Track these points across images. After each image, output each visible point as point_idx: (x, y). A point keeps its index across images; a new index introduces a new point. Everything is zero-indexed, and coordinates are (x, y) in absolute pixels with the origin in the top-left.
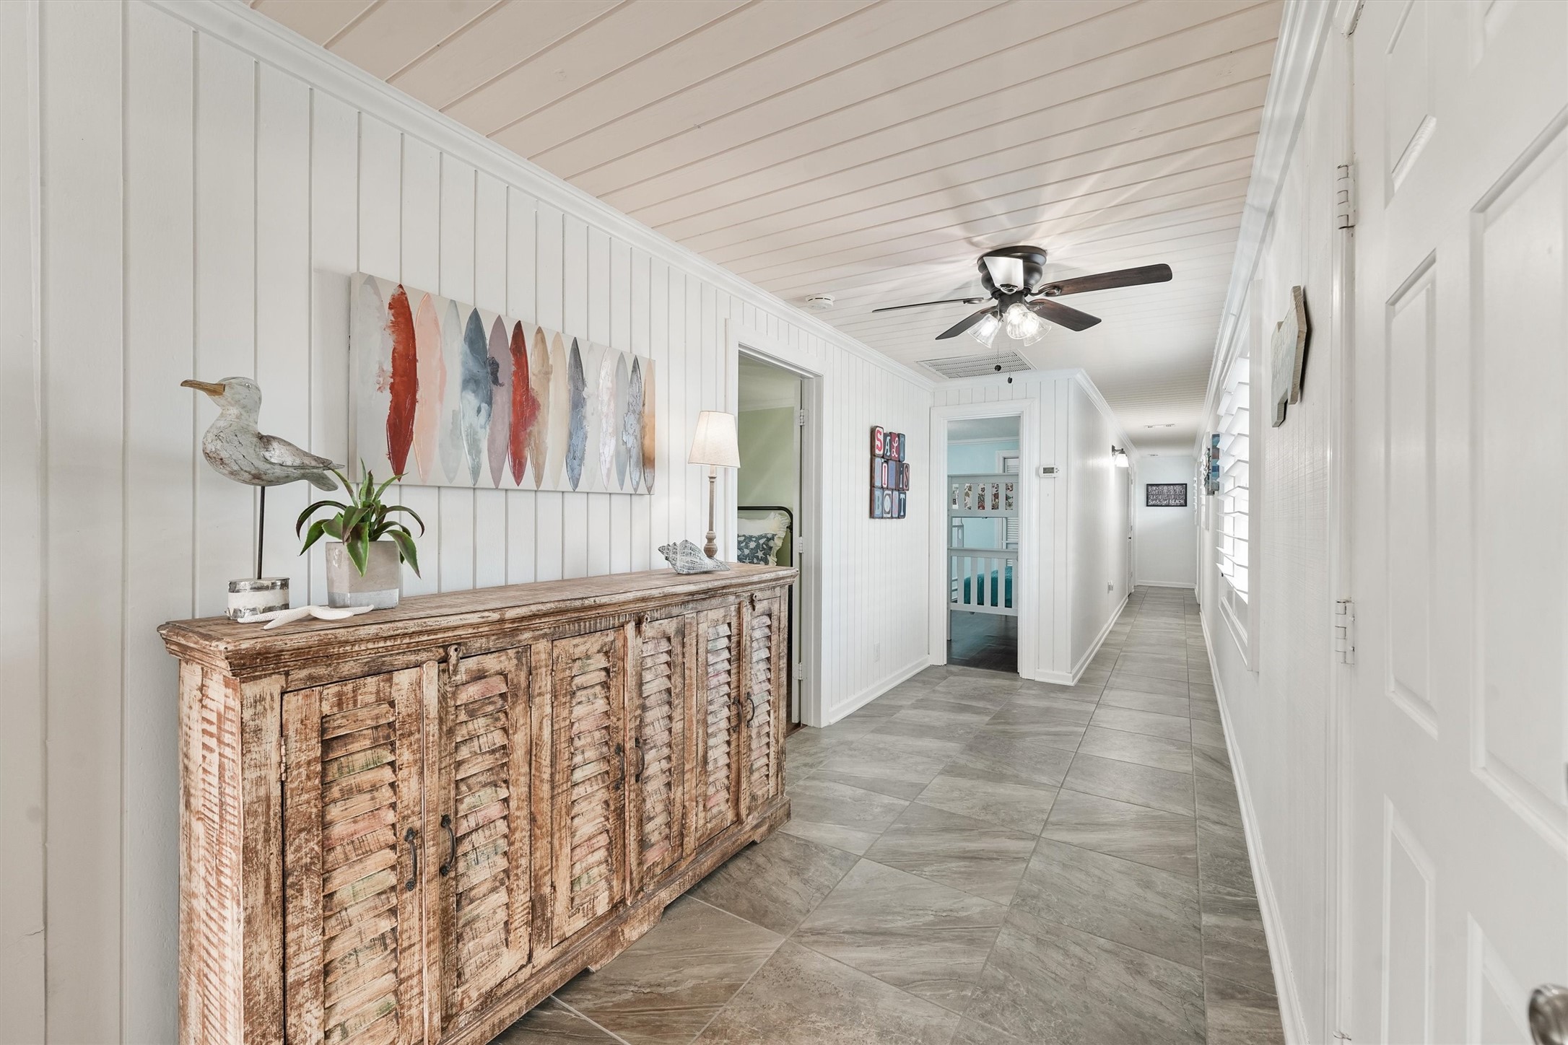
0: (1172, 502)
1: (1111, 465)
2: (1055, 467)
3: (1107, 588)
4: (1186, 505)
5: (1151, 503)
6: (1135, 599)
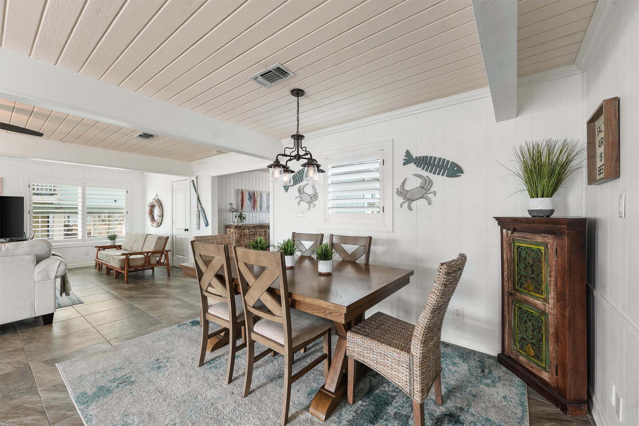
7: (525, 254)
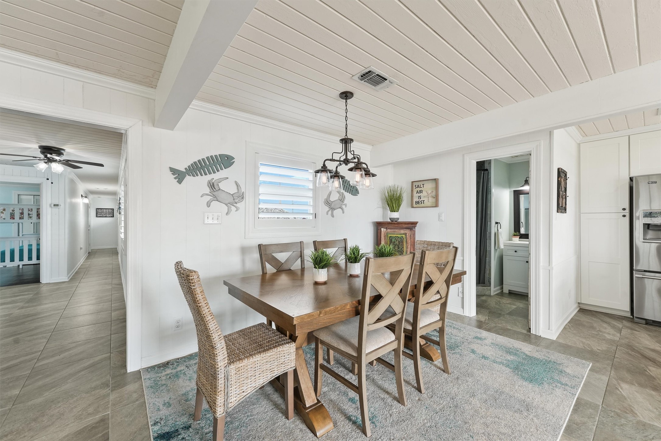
0: (108, 216)
1: (81, 202)
2: (59, 204)
3: (80, 249)
4: (113, 217)
5: (98, 216)
6: (91, 254)
7: (394, 240)
